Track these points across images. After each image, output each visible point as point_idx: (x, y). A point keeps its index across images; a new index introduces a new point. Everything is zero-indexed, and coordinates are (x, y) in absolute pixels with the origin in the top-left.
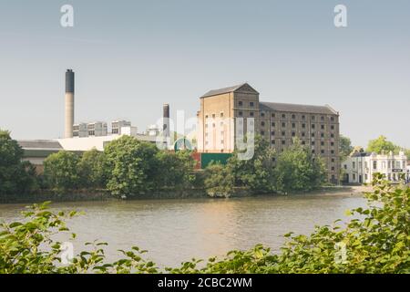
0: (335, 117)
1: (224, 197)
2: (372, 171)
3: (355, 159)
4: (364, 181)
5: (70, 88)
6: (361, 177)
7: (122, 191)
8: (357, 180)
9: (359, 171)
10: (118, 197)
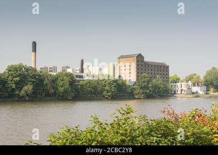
0: (168, 67)
1: (141, 99)
2: (180, 89)
3: (172, 84)
4: (176, 92)
5: (34, 50)
6: (175, 91)
7: (109, 96)
8: (173, 92)
9: (174, 89)
10: (107, 98)
